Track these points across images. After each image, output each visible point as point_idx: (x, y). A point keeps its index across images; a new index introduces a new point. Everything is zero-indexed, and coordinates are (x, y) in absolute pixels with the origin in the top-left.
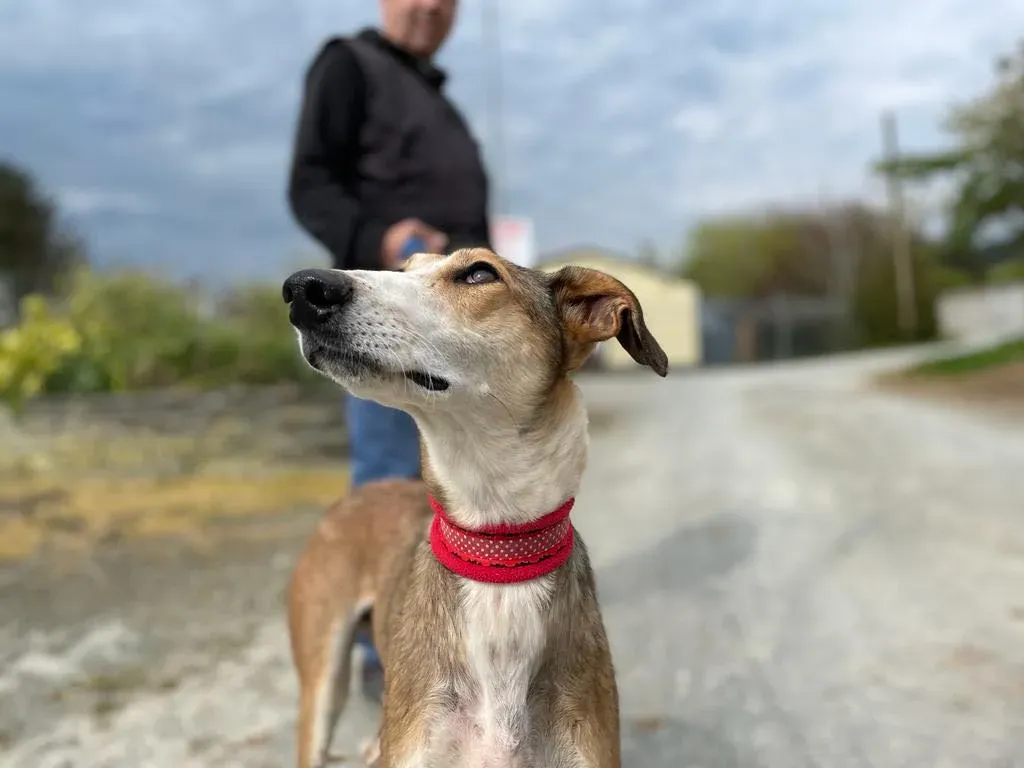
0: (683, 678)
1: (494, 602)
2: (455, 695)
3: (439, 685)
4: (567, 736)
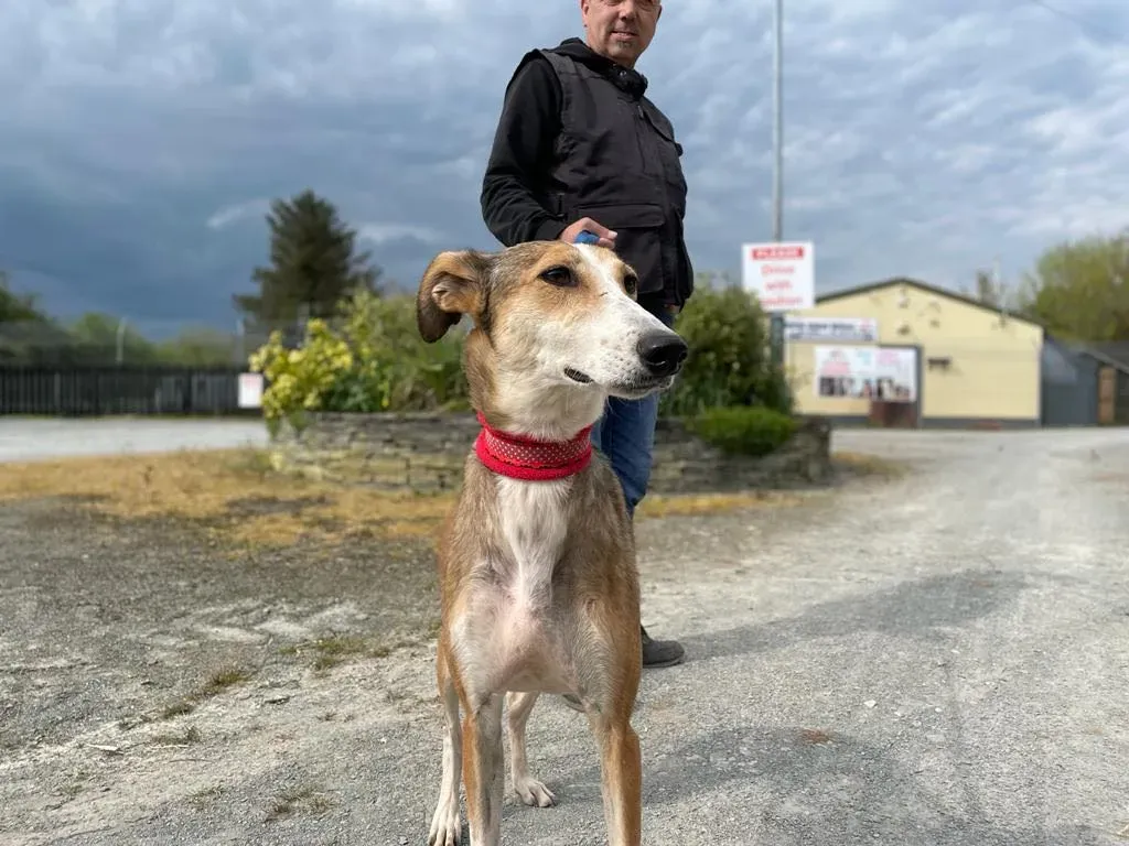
1: (522, 494)
4: (583, 611)
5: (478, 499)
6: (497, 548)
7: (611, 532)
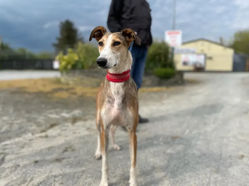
0: (188, 131)
1: (114, 85)
2: (110, 101)
3: (107, 99)
4: (128, 109)
5: (107, 86)
6: (110, 96)
7: (134, 94)
